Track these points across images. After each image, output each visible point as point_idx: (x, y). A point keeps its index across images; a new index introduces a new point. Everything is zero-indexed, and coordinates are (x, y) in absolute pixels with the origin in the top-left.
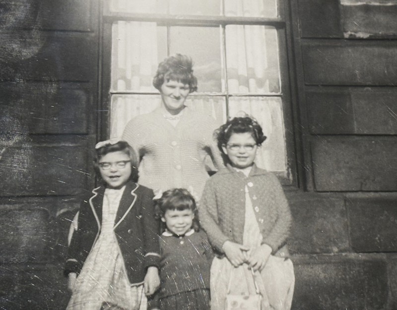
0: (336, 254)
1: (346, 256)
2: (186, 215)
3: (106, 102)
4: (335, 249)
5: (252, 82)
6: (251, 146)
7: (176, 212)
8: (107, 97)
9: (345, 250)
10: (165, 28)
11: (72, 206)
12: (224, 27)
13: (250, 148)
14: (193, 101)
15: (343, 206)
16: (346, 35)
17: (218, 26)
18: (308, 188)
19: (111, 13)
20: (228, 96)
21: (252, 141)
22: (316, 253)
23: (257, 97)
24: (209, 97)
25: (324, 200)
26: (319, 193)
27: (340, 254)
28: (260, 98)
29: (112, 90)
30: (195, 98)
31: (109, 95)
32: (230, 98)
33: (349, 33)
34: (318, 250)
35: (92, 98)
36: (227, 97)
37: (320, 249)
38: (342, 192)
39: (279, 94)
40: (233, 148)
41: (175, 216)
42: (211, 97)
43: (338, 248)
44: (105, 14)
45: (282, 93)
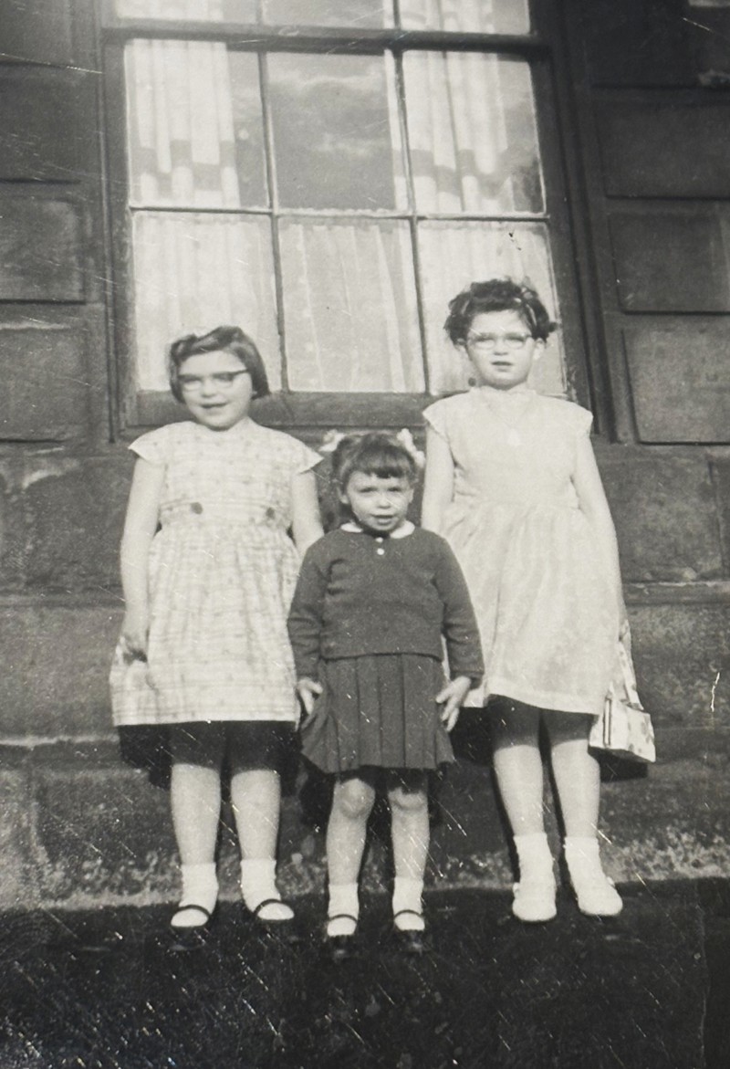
0: (691, 583)
1: (716, 587)
2: (394, 490)
3: (121, 228)
4: (689, 574)
5: (469, 183)
6: (520, 339)
7: (374, 480)
8: (122, 219)
9: (713, 575)
10: (252, 58)
11: (60, 465)
12: (398, 56)
13: (519, 344)
14: (330, 229)
15: (706, 477)
16: (705, 79)
17: (381, 53)
18: (621, 436)
19: (119, 20)
20: (415, 219)
21: (521, 329)
22: (644, 581)
23: (486, 223)
24: (369, 221)
25: (661, 461)
26: (647, 448)
27: (700, 583)
28: (495, 224)
29: (131, 203)
30: (335, 224)
31: (127, 212)
32: (421, 223)
33: (712, 73)
34: (648, 576)
35: (89, 220)
36: (413, 221)
37: (653, 573)
38: (702, 444)
39: (540, 215)
40: (480, 344)
41: (368, 490)
42: (374, 221)
43: (696, 570)
44: (104, 22)
45: (548, 212)
